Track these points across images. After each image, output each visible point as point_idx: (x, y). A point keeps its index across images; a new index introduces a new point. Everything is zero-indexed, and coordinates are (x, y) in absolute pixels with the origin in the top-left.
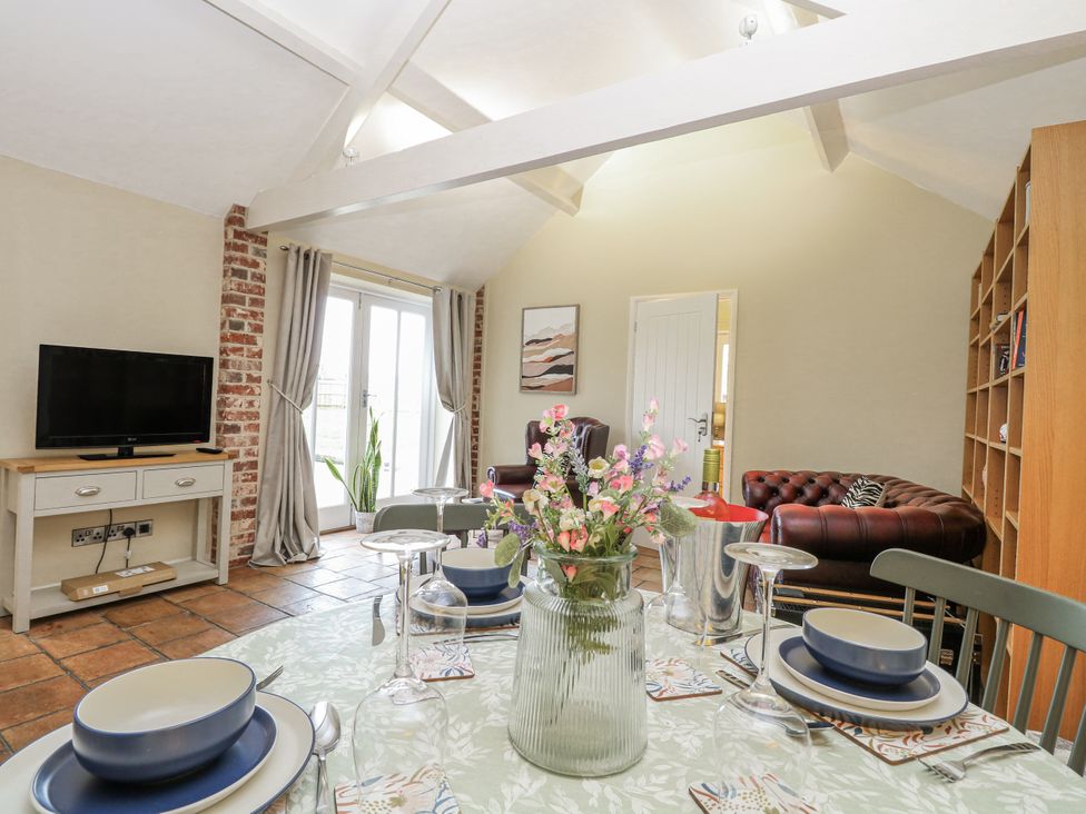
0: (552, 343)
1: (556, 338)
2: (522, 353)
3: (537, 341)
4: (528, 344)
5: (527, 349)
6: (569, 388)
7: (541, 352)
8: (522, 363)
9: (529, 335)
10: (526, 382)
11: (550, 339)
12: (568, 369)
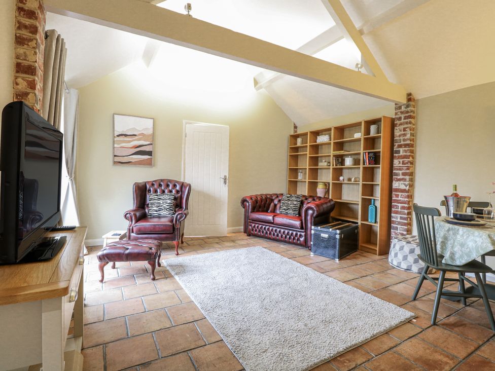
0: (136, 138)
1: (140, 135)
2: (114, 142)
3: (126, 135)
4: (118, 136)
5: (117, 139)
6: (149, 163)
7: (129, 142)
8: (114, 148)
9: (119, 130)
10: (117, 159)
11: (136, 135)
12: (149, 153)
